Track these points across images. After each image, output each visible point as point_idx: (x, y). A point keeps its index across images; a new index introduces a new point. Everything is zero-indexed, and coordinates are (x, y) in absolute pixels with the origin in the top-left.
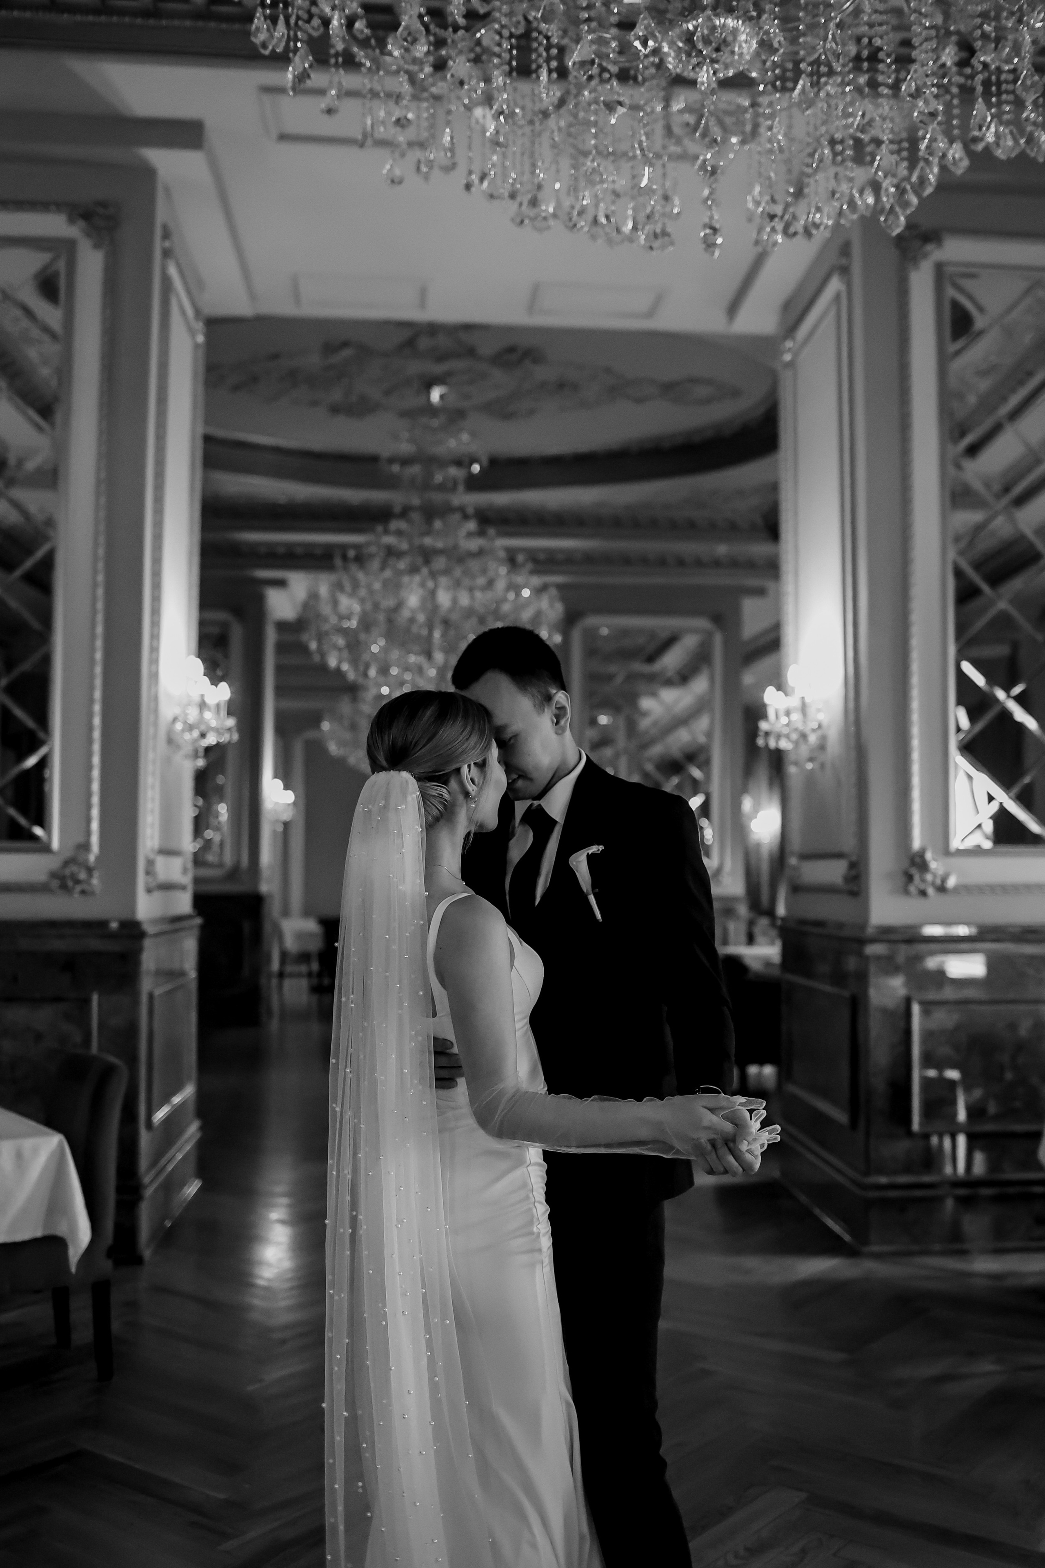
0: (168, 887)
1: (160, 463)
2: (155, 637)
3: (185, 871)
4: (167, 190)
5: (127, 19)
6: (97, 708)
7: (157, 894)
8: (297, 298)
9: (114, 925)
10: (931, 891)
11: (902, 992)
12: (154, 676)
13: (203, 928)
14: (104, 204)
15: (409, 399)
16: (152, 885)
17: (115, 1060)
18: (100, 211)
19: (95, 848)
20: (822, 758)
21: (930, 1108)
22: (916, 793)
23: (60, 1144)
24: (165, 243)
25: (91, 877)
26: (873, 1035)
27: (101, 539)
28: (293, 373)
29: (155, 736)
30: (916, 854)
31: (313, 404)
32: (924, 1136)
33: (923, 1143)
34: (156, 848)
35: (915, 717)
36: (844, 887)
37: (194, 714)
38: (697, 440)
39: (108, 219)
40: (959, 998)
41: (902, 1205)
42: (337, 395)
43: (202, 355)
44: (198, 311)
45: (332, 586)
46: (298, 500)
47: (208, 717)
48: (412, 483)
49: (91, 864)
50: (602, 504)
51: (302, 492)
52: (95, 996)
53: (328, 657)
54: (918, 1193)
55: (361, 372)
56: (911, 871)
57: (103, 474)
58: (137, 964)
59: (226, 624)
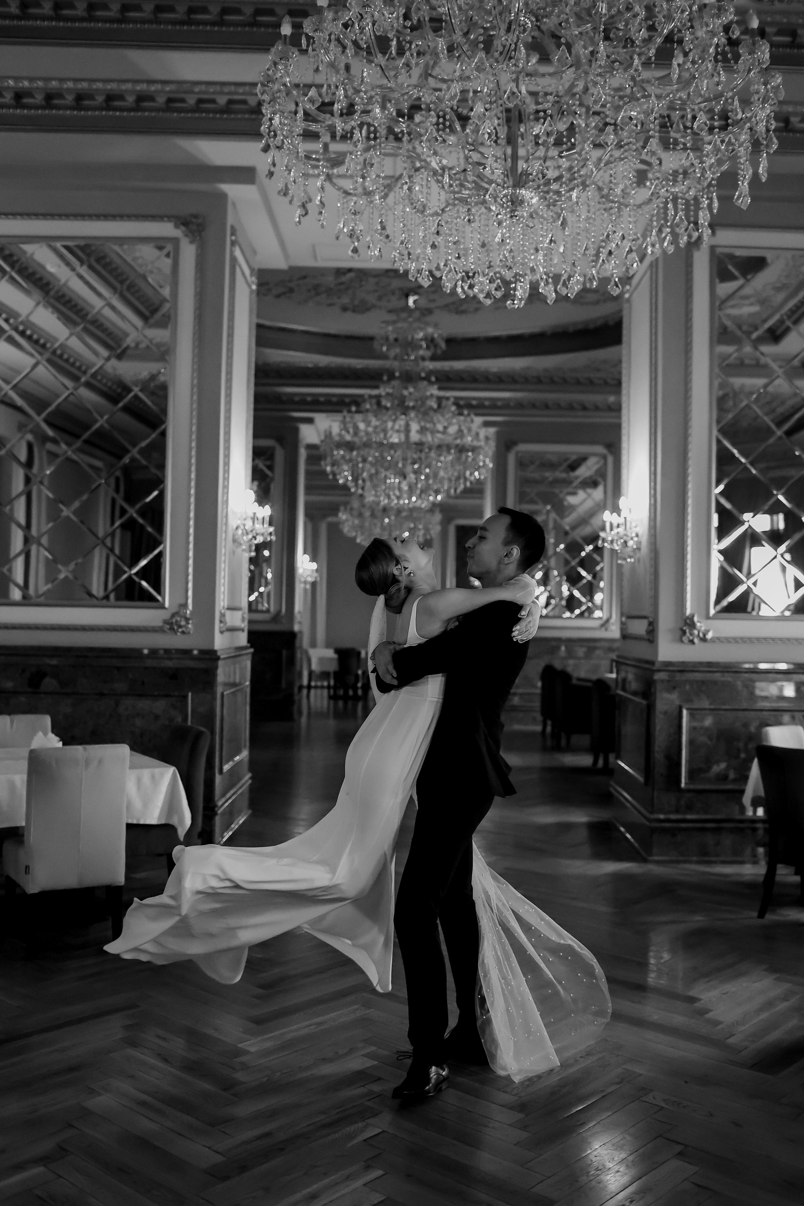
0: (233, 630)
1: (229, 373)
2: (226, 479)
3: (243, 619)
4: (234, 204)
5: (211, 115)
6: (192, 523)
7: (227, 634)
8: (315, 257)
9: (196, 652)
10: (696, 640)
11: (677, 703)
12: (226, 502)
13: (254, 655)
14: (196, 216)
15: (395, 303)
16: (224, 629)
17: (203, 729)
18: (194, 220)
19: (190, 607)
20: (638, 555)
21: (692, 774)
22: (689, 581)
23: (174, 770)
24: (233, 238)
25: (188, 623)
26: (658, 728)
27: (194, 421)
28: (316, 287)
29: (225, 539)
30: (688, 618)
31: (331, 305)
32: (688, 791)
33: (688, 795)
34: (226, 606)
35: (689, 533)
36: (646, 637)
37: (249, 525)
38: (592, 326)
39: (199, 225)
40: (712, 707)
41: (673, 832)
42: (345, 300)
43: (254, 296)
44: (252, 270)
45: (341, 430)
46: (321, 365)
47: (258, 526)
48: (395, 358)
49: (188, 616)
50: (528, 368)
51: (323, 360)
52: (190, 694)
53: (338, 477)
54: (683, 825)
55: (361, 286)
56: (685, 628)
57: (195, 382)
58: (215, 675)
59: (273, 448)
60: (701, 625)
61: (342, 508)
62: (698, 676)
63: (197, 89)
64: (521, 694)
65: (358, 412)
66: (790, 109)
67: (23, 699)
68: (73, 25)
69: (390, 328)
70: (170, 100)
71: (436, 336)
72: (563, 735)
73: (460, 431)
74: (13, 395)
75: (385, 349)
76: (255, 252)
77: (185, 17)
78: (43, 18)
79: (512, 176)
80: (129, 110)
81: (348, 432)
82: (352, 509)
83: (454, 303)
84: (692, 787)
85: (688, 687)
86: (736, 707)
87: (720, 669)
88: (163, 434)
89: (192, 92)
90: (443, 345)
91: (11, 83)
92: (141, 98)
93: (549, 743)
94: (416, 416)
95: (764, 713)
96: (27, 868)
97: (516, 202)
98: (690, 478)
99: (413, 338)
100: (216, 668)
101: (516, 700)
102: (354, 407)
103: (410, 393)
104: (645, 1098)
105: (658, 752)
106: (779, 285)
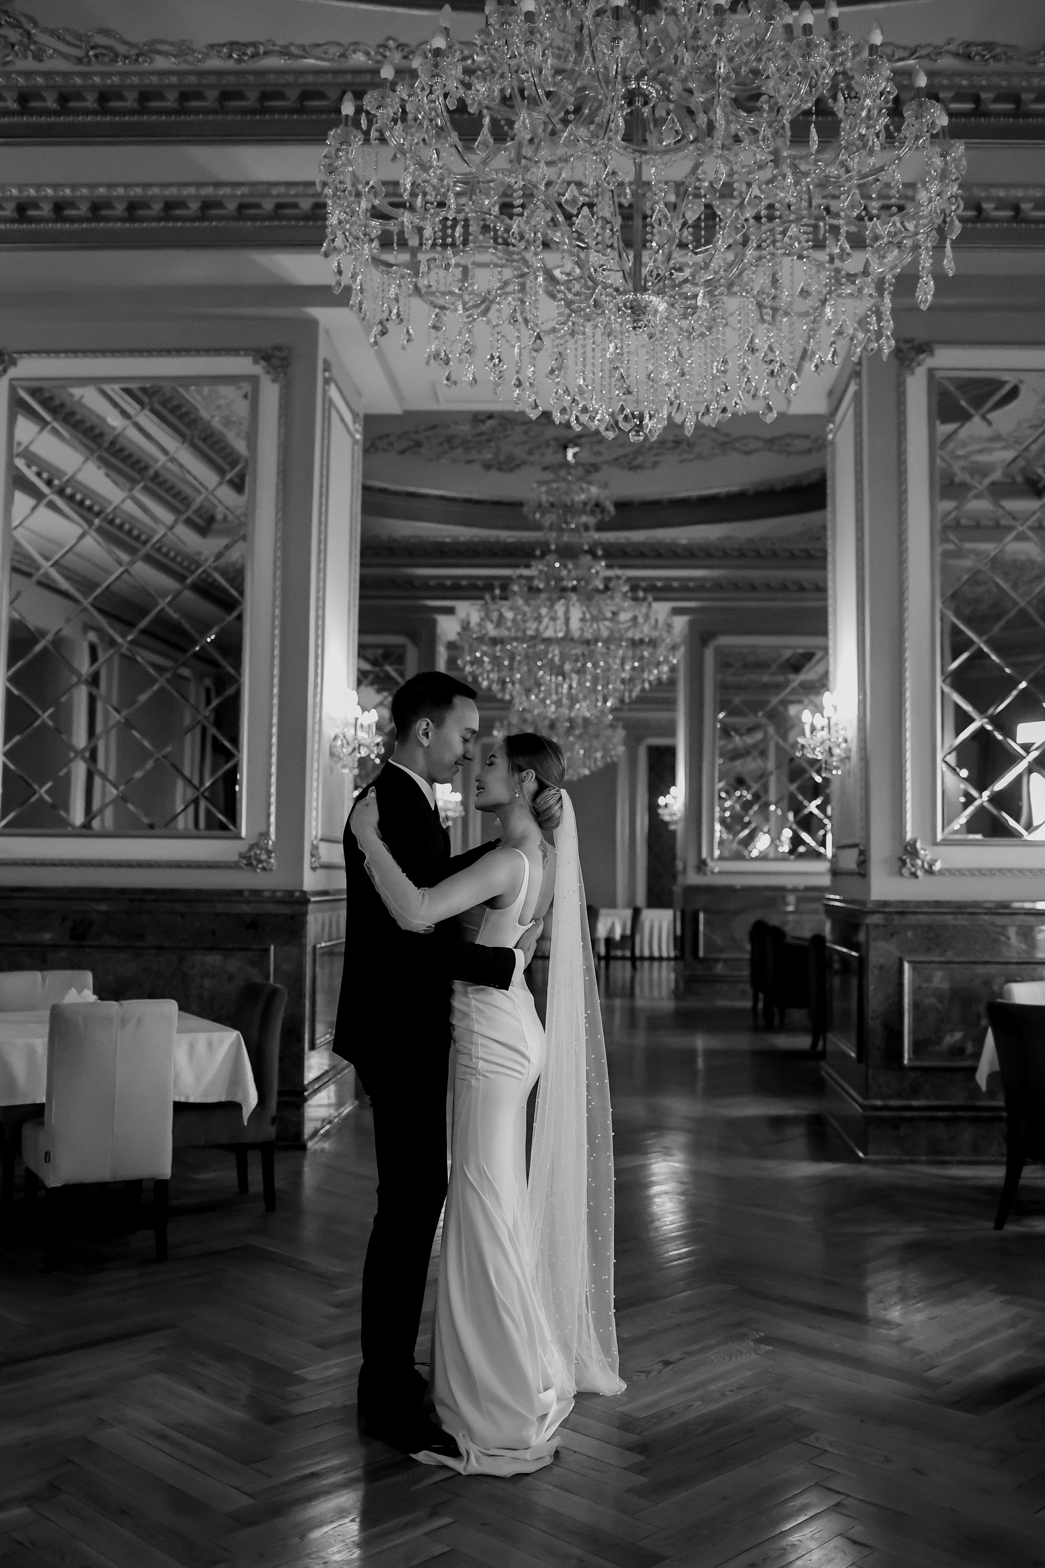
0: (328, 867)
1: (323, 542)
2: (319, 675)
4: (327, 332)
5: (293, 223)
6: (274, 730)
7: (319, 871)
8: (436, 399)
10: (920, 873)
11: (897, 954)
12: (319, 706)
14: (279, 349)
15: (551, 457)
16: (317, 865)
17: (278, 985)
18: (277, 353)
19: (273, 836)
20: (847, 767)
21: (918, 1047)
22: (909, 796)
23: (238, 1037)
24: (327, 374)
25: (270, 857)
26: (873, 987)
27: (278, 603)
28: (449, 439)
29: (318, 751)
30: (909, 844)
31: (469, 462)
32: (913, 1069)
33: (913, 1075)
34: (319, 836)
35: (908, 735)
36: (857, 871)
37: (350, 733)
38: (805, 483)
39: (284, 359)
40: (942, 959)
41: (896, 1123)
42: (488, 456)
43: (359, 449)
44: (355, 415)
45: (482, 620)
46: (462, 539)
47: (362, 735)
48: (551, 528)
49: (270, 848)
50: (727, 538)
51: (464, 533)
52: (272, 947)
53: (480, 679)
54: (908, 1114)
55: (506, 437)
56: (905, 857)
57: (279, 554)
58: (303, 923)
59: (403, 647)
60: (925, 853)
61: (497, 724)
62: (923, 919)
63: (275, 192)
64: (726, 960)
65: (504, 598)
66: (1020, 193)
67: (63, 954)
68: (123, 119)
69: (544, 489)
70: (242, 207)
71: (602, 497)
72: (776, 1010)
73: (635, 619)
74: (54, 574)
75: (538, 516)
76: (360, 394)
77: (257, 105)
78: (86, 112)
80: (194, 219)
81: (492, 622)
82: (509, 726)
83: (625, 456)
84: (917, 1063)
85: (910, 934)
86: (973, 959)
87: (952, 910)
88: (240, 618)
89: (270, 196)
90: (612, 509)
91: (50, 191)
92: (207, 205)
93: (761, 1021)
94: (578, 600)
95: (1011, 966)
96: (47, 1155)
97: (637, 311)
98: (907, 664)
99: (572, 501)
100: (306, 914)
101: (719, 968)
102: (497, 592)
103: (569, 571)
104: (805, 1440)
105: (873, 1019)
106: (1036, 422)
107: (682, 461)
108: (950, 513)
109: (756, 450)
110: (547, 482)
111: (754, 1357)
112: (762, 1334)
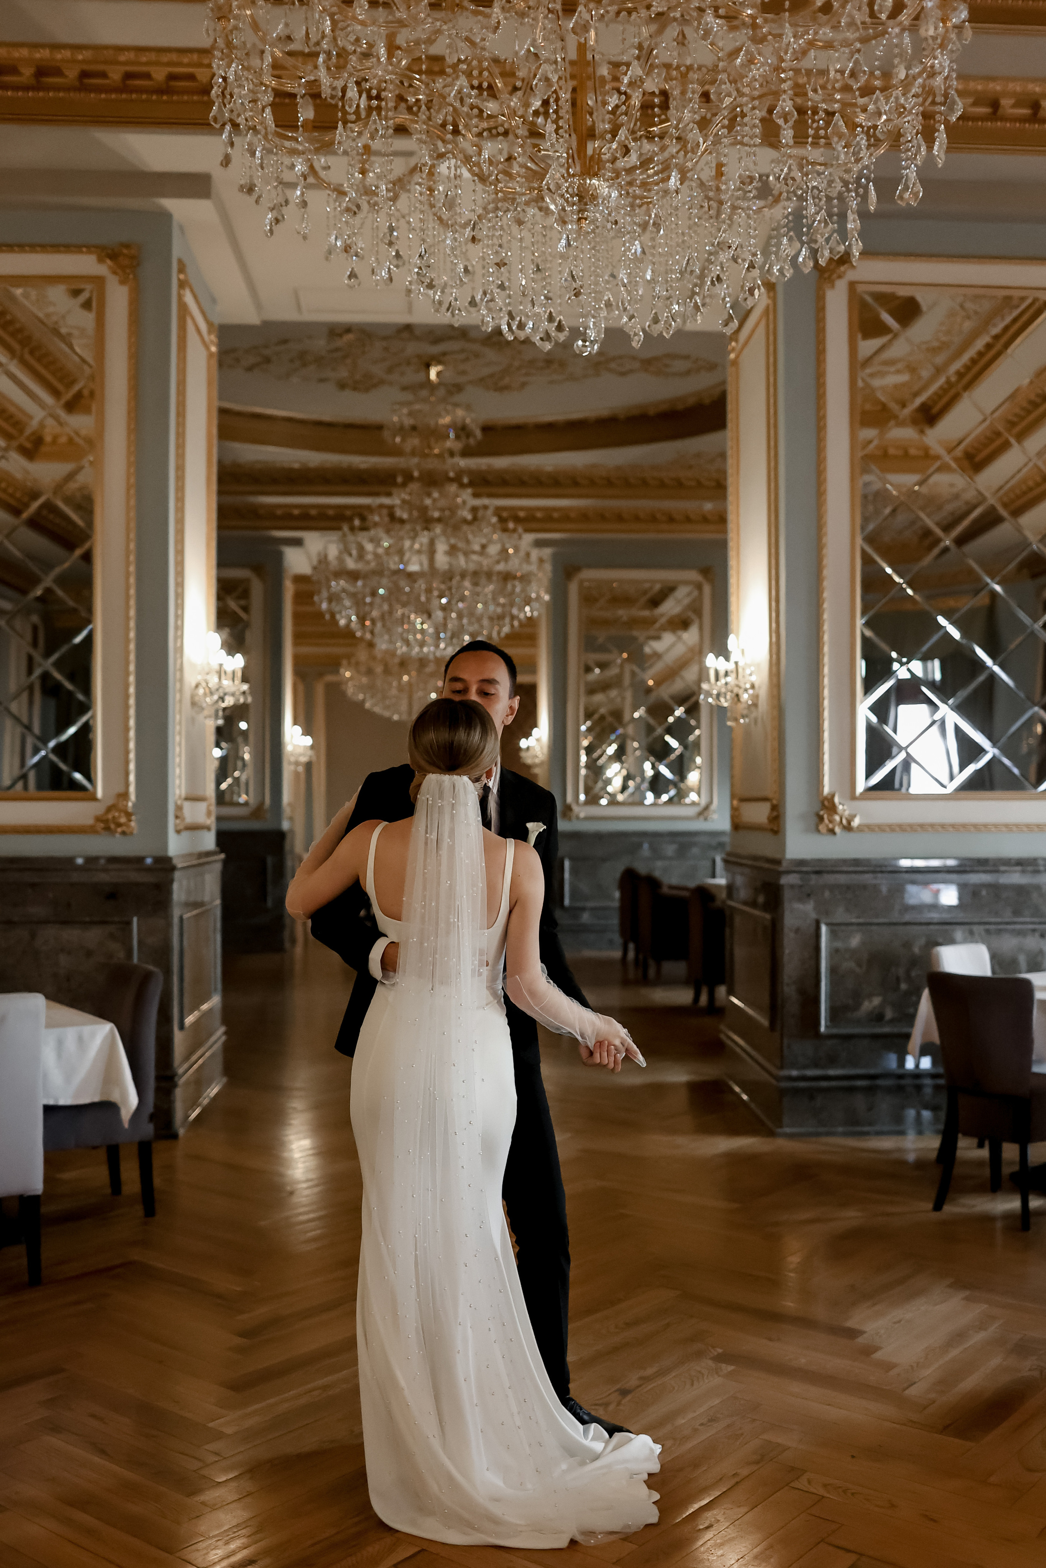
0: (194, 828)
2: (180, 617)
3: (209, 814)
4: (181, 230)
6: (132, 679)
7: (185, 834)
8: (299, 308)
9: (149, 861)
10: (837, 829)
11: (813, 915)
12: (180, 650)
13: (225, 863)
14: (127, 246)
15: (412, 376)
16: (181, 827)
17: (151, 967)
18: (124, 251)
19: (133, 797)
20: (753, 715)
21: (835, 1014)
22: (826, 747)
23: (111, 1031)
24: (181, 276)
25: (130, 820)
26: (787, 951)
27: (132, 535)
28: (302, 355)
29: (180, 701)
30: (826, 798)
31: (322, 380)
32: (830, 1037)
33: (829, 1043)
34: (183, 795)
35: (826, 681)
36: (769, 826)
37: (214, 680)
38: (680, 407)
39: (133, 257)
40: (861, 920)
41: (811, 1094)
42: (343, 373)
43: (214, 362)
44: (210, 325)
45: (341, 553)
46: (312, 465)
47: (226, 683)
48: (413, 453)
49: (130, 810)
50: (594, 466)
51: (314, 458)
52: (135, 919)
53: (338, 617)
54: (824, 1084)
55: (364, 353)
56: (822, 813)
57: (132, 480)
58: (169, 892)
59: (247, 581)
60: (843, 808)
61: (344, 662)
62: (842, 879)
63: (123, 58)
64: (593, 909)
65: (364, 528)
69: (405, 411)
70: (84, 75)
71: (468, 421)
72: (651, 963)
73: (504, 551)
75: (398, 440)
76: (214, 301)
79: (579, 158)
81: (350, 555)
82: (357, 664)
83: (492, 376)
84: (835, 1031)
85: (827, 894)
86: (890, 920)
87: (871, 869)
88: (89, 554)
89: (117, 63)
90: (478, 433)
92: (42, 72)
93: (631, 973)
94: (444, 533)
95: (932, 927)
98: (825, 605)
99: (437, 423)
100: (172, 881)
101: (586, 917)
102: (357, 522)
103: (434, 500)
104: (795, 1484)
105: (788, 985)
106: (936, 344)
107: (551, 382)
108: (870, 442)
109: (631, 371)
110: (409, 404)
111: (717, 1380)
112: (720, 1351)
